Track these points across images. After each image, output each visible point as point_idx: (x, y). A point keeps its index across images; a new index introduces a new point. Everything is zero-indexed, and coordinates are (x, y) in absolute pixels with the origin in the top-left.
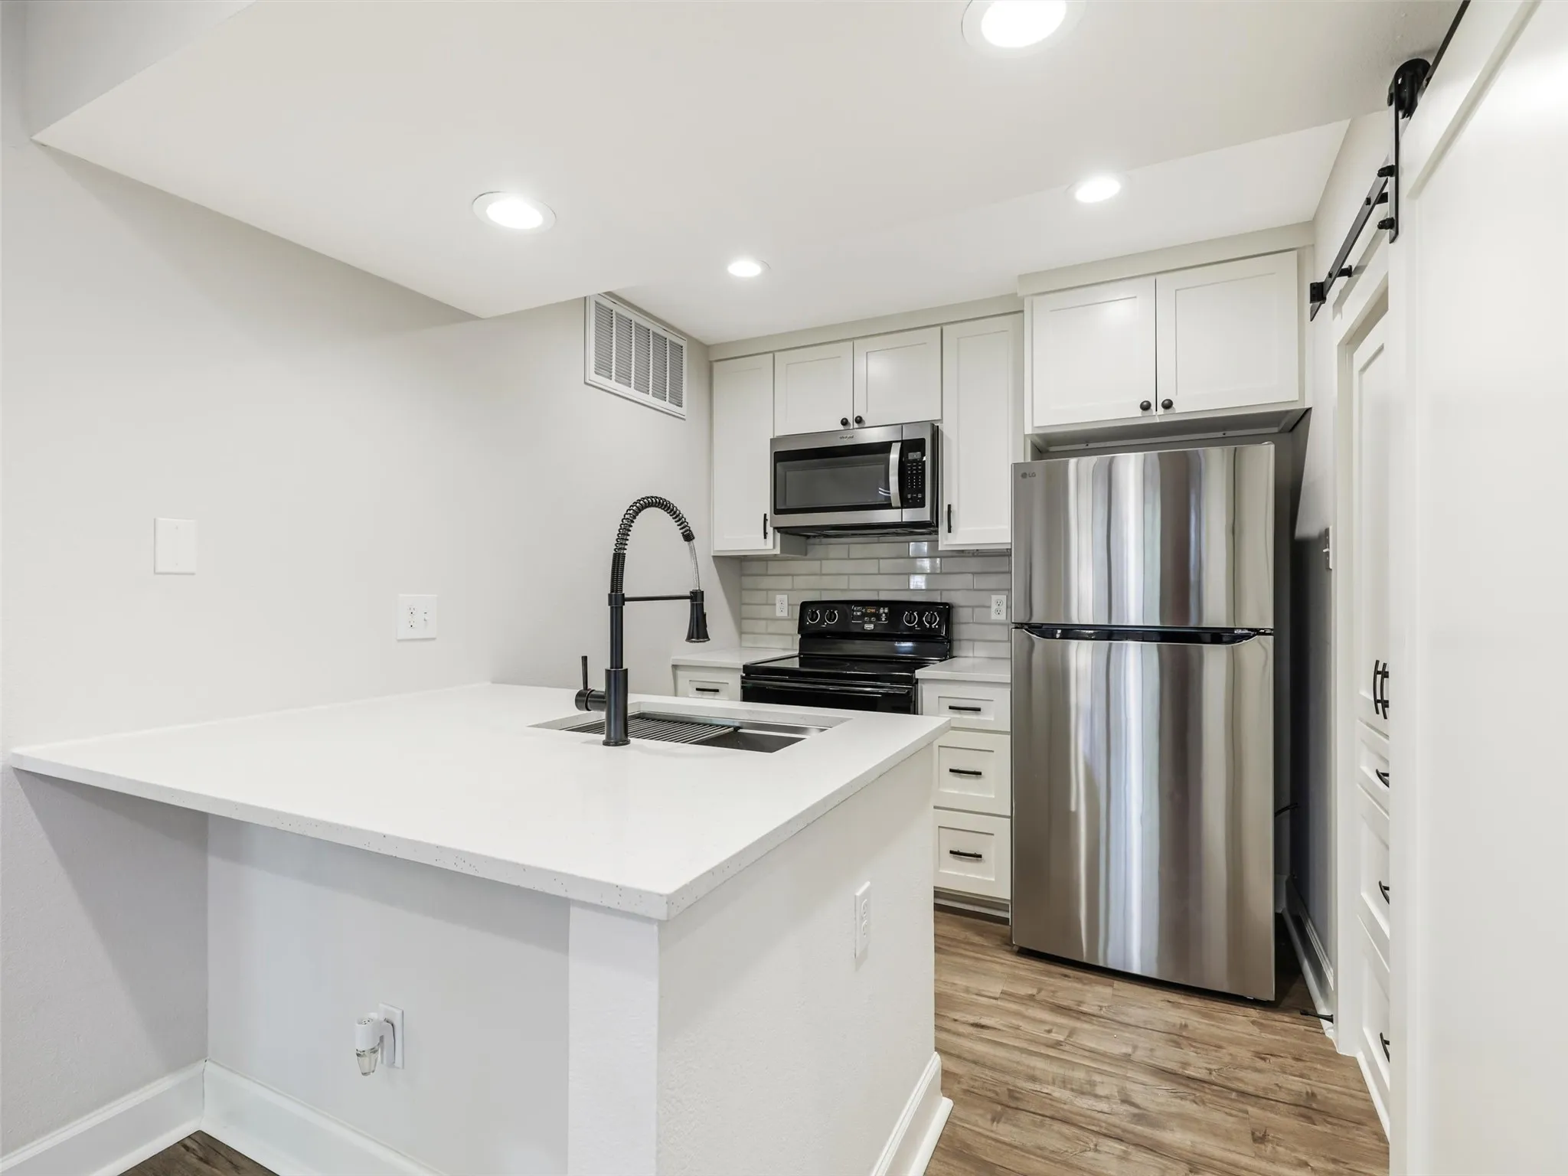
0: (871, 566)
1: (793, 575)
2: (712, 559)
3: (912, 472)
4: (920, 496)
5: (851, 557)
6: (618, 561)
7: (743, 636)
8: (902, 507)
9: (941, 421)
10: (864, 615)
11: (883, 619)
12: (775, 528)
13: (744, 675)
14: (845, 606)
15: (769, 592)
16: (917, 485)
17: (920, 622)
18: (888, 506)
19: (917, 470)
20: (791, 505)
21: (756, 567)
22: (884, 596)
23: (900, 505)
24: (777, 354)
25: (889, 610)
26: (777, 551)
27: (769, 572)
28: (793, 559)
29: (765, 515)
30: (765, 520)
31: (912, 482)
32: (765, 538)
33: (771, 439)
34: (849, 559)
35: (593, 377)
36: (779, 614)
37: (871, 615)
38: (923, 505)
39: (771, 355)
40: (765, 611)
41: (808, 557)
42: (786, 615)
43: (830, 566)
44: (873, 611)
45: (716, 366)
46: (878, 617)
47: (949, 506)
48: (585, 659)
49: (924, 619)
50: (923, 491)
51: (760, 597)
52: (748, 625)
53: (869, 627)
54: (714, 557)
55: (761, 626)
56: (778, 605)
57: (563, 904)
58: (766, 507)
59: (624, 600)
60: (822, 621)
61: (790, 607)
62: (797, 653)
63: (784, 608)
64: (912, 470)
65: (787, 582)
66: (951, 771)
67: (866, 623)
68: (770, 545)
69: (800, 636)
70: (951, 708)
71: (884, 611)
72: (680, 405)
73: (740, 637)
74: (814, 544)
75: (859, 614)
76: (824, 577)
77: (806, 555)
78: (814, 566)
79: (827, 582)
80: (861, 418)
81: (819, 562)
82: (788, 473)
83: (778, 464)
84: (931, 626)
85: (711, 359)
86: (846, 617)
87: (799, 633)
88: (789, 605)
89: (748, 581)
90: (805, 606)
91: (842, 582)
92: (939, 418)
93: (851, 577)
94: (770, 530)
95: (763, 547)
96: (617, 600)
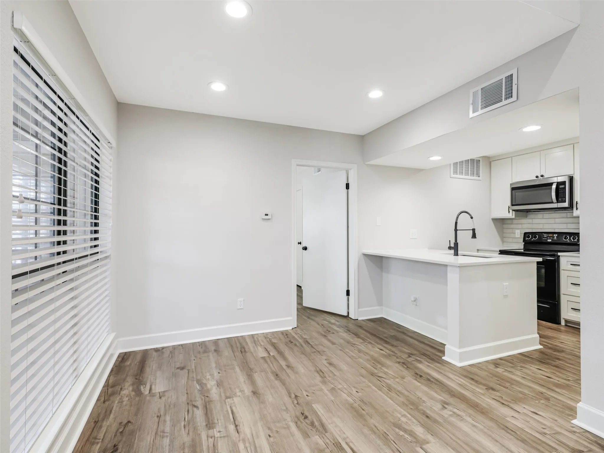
0: (552, 221)
1: (522, 224)
2: (491, 220)
3: (561, 192)
4: (564, 199)
5: (544, 218)
6: (456, 223)
7: (504, 243)
8: (557, 203)
9: (574, 174)
10: (548, 237)
11: (555, 238)
12: (512, 210)
13: (500, 253)
14: (540, 233)
15: (513, 229)
16: (563, 195)
17: (570, 239)
18: (552, 203)
19: (563, 191)
20: (517, 203)
21: (509, 222)
22: (557, 231)
23: (556, 202)
24: (513, 158)
25: (558, 235)
26: (514, 217)
27: (513, 223)
28: (522, 219)
29: (509, 206)
30: (509, 208)
31: (561, 195)
32: (509, 213)
33: (511, 184)
34: (543, 218)
35: (452, 175)
36: (517, 236)
37: (550, 237)
38: (565, 202)
39: (511, 158)
40: (512, 235)
41: (528, 218)
42: (519, 236)
43: (535, 221)
44: (552, 235)
45: (492, 163)
46: (554, 237)
47: (577, 202)
48: (450, 241)
49: (571, 238)
50: (565, 198)
51: (510, 231)
52: (505, 239)
53: (550, 240)
54: (492, 219)
55: (510, 240)
56: (516, 233)
57: (446, 266)
58: (509, 204)
59: (457, 230)
60: (532, 238)
61: (521, 234)
62: (523, 248)
63: (519, 234)
64: (561, 191)
65: (520, 226)
66: (571, 284)
67: (548, 239)
68: (511, 215)
69: (524, 243)
70: (571, 264)
71: (555, 235)
72: (479, 177)
73: (503, 243)
74: (530, 214)
75: (546, 236)
76: (533, 225)
77: (527, 217)
78: (530, 221)
79: (535, 226)
80: (543, 175)
81: (532, 220)
82: (516, 194)
83: (513, 191)
84: (574, 241)
85: (491, 160)
86: (540, 237)
87: (523, 242)
88: (520, 233)
89: (505, 226)
90: (525, 234)
91: (541, 226)
92: (573, 173)
93: (544, 224)
94: (511, 211)
95: (508, 216)
96: (456, 230)
